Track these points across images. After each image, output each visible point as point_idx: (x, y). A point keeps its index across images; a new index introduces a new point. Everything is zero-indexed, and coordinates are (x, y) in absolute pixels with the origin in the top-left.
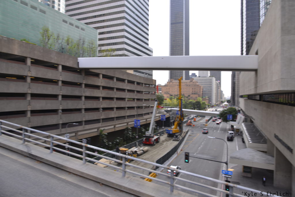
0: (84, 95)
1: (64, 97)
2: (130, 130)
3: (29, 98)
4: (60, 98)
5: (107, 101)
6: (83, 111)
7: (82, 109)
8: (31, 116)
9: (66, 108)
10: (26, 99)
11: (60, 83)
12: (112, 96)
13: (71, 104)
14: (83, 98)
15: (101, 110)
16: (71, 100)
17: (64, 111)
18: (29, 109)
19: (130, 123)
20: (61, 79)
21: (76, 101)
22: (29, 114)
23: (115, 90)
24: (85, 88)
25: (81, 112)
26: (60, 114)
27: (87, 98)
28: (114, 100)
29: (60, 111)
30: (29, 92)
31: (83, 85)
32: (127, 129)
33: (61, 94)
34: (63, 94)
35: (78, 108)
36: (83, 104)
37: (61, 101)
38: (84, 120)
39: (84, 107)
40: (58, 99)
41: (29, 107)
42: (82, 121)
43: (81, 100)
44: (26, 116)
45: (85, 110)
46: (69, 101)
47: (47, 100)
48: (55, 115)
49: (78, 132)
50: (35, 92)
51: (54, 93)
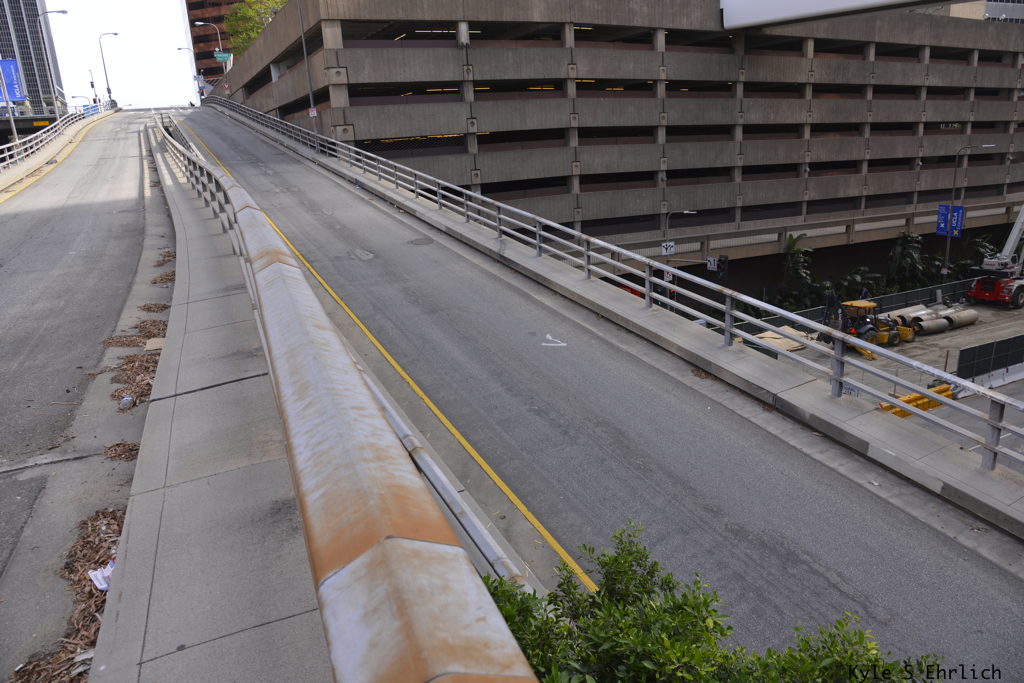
0: (741, 122)
1: (674, 132)
2: (918, 242)
3: (574, 142)
4: (661, 135)
5: (833, 139)
6: (738, 176)
7: (734, 167)
8: (581, 191)
9: (679, 166)
10: (566, 144)
11: (661, 89)
12: (854, 120)
13: (694, 154)
14: (739, 133)
15: (805, 171)
16: (699, 141)
17: (674, 175)
18: (576, 172)
19: (917, 220)
20: (663, 76)
21: (712, 143)
22: (576, 184)
23: (870, 95)
24: (745, 97)
25: (731, 180)
26: (662, 184)
27: (751, 130)
28: (861, 134)
29: (662, 176)
30: (575, 124)
31: (740, 89)
32: (904, 240)
33: (664, 123)
34: (671, 124)
35: (719, 164)
36: (738, 151)
37: (664, 145)
38: (740, 204)
39: (740, 163)
40: (655, 141)
41: (576, 166)
42: (734, 208)
43: (732, 138)
44: (568, 192)
45: (743, 173)
46: (688, 145)
47: (623, 146)
48: (646, 187)
49: (708, 240)
50: (590, 123)
51: (644, 123)
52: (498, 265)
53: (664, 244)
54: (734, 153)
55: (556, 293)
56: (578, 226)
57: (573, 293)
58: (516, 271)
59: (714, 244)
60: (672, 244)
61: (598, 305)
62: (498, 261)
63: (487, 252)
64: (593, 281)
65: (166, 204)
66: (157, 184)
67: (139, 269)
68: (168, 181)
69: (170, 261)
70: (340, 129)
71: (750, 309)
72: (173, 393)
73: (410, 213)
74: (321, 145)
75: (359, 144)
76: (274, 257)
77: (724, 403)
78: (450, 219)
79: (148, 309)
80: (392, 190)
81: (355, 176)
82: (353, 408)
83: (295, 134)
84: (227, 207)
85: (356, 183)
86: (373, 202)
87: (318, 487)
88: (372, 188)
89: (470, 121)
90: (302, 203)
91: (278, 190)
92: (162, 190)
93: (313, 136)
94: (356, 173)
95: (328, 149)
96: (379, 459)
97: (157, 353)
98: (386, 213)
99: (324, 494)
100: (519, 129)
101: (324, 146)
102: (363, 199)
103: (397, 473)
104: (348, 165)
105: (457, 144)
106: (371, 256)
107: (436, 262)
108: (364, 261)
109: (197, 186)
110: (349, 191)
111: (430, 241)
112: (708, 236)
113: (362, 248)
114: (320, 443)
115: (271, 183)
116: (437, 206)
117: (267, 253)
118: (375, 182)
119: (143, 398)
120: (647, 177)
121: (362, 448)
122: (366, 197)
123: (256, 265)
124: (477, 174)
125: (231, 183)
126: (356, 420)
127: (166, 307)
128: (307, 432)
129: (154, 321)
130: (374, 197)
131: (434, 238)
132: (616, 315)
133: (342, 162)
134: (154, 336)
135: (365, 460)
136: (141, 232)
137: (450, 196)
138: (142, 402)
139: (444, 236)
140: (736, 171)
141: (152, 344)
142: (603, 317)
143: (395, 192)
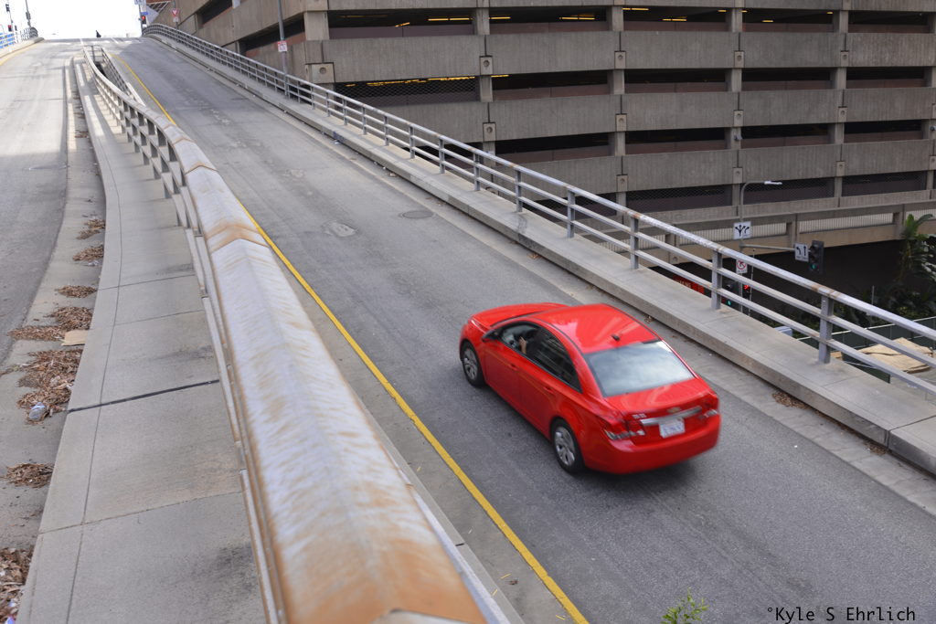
0: (845, 63)
1: (751, 76)
3: (619, 87)
4: (736, 80)
6: (839, 136)
7: (834, 124)
8: (628, 152)
9: (759, 121)
10: (609, 91)
11: (737, 20)
13: (780, 107)
14: (841, 78)
16: (786, 88)
17: (750, 133)
18: (622, 127)
21: (804, 92)
22: (620, 143)
24: (850, 31)
25: (830, 140)
26: (735, 146)
27: (856, 75)
29: (736, 134)
30: (621, 65)
31: (844, 20)
33: (740, 64)
34: (749, 65)
35: (813, 120)
36: (839, 103)
37: (739, 94)
38: (840, 173)
39: (843, 119)
40: (727, 88)
41: (622, 119)
42: (832, 179)
43: (832, 85)
44: (610, 153)
45: (846, 132)
46: (771, 94)
47: (684, 94)
48: (716, 149)
49: (796, 221)
50: (641, 64)
51: (713, 64)
52: (516, 247)
53: (737, 225)
54: (834, 105)
55: (592, 285)
56: (623, 198)
57: (615, 287)
58: (540, 256)
59: (804, 226)
60: (748, 224)
61: (648, 303)
62: (517, 243)
63: (502, 231)
64: (639, 271)
65: (95, 159)
66: (84, 134)
67: (59, 241)
68: (98, 131)
69: (97, 232)
70: (316, 68)
71: (853, 315)
72: (97, 403)
73: (404, 178)
74: (292, 89)
75: (340, 87)
76: (234, 232)
77: (818, 440)
78: (455, 187)
79: (68, 292)
80: (380, 147)
81: (334, 129)
82: (344, 434)
83: (259, 74)
84: (173, 165)
85: (334, 137)
86: (355, 162)
87: (298, 538)
88: (355, 145)
89: (483, 60)
90: (266, 162)
91: (235, 145)
92: (90, 142)
93: (282, 77)
94: (335, 124)
95: (300, 93)
96: (378, 503)
97: (78, 349)
98: (372, 177)
99: (306, 549)
100: (547, 71)
101: (295, 90)
102: (343, 158)
103: (403, 524)
104: (326, 114)
105: (466, 89)
106: (351, 231)
107: (435, 241)
108: (341, 238)
109: (134, 138)
110: (327, 148)
111: (428, 214)
112: (796, 215)
113: (340, 222)
114: (299, 479)
115: (227, 135)
116: (438, 169)
117: (227, 227)
118: (359, 136)
119: (58, 407)
120: (716, 136)
121: (356, 488)
122: (346, 155)
123: (213, 242)
124: (491, 129)
125: (178, 135)
126: (346, 450)
127: (90, 291)
128: (283, 464)
129: (76, 309)
130: (356, 156)
131: (433, 210)
132: (672, 318)
133: (317, 110)
134: (75, 328)
135: (360, 505)
136: (63, 194)
137: (457, 156)
138: (57, 411)
139: (446, 208)
140: (836, 129)
141: (72, 338)
142: (653, 319)
143: (385, 151)
